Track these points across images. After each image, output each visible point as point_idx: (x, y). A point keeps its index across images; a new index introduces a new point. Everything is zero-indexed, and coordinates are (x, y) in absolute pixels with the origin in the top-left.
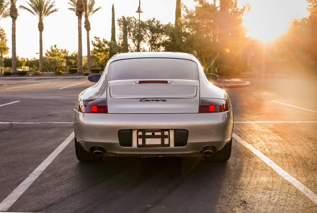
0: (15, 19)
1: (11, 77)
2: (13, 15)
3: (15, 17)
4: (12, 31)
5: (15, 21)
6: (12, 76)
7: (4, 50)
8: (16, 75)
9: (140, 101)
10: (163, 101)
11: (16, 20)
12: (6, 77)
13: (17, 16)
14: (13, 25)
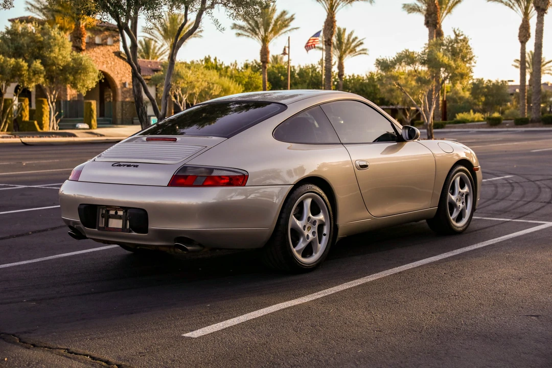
0: (542, 13)
1: (528, 127)
2: (540, 5)
3: (544, 7)
4: (536, 36)
5: (543, 15)
6: (530, 125)
7: (459, 78)
8: (538, 124)
9: (112, 165)
10: (134, 166)
11: (545, 15)
12: (517, 128)
13: (548, 4)
14: (538, 25)
